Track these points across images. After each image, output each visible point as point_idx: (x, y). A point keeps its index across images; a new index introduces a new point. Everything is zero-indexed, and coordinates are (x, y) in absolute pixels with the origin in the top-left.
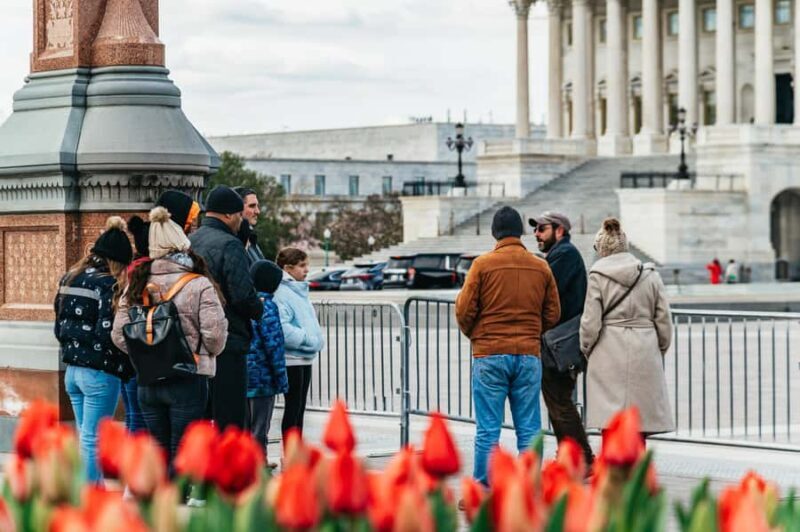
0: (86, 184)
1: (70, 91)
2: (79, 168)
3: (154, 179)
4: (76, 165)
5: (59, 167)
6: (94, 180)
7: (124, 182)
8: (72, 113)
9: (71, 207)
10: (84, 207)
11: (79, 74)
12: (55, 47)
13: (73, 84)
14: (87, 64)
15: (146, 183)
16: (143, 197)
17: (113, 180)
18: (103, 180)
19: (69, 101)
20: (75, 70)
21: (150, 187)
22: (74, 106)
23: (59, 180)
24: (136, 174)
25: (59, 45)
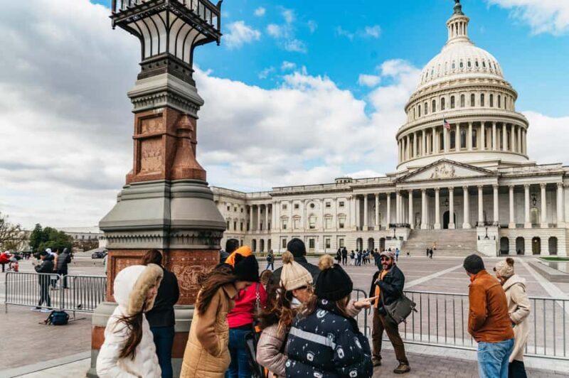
0: (175, 235)
1: (164, 190)
2: (172, 227)
3: (210, 234)
4: (170, 226)
5: (162, 226)
6: (180, 234)
7: (196, 235)
8: (165, 201)
9: (166, 247)
10: (172, 246)
11: (166, 182)
12: (147, 170)
13: (164, 187)
14: (170, 178)
15: (207, 235)
16: (204, 242)
17: (191, 234)
18: (185, 234)
19: (163, 194)
20: (164, 180)
21: (208, 237)
22: (165, 197)
23: (161, 233)
24: (203, 231)
25: (149, 169)
